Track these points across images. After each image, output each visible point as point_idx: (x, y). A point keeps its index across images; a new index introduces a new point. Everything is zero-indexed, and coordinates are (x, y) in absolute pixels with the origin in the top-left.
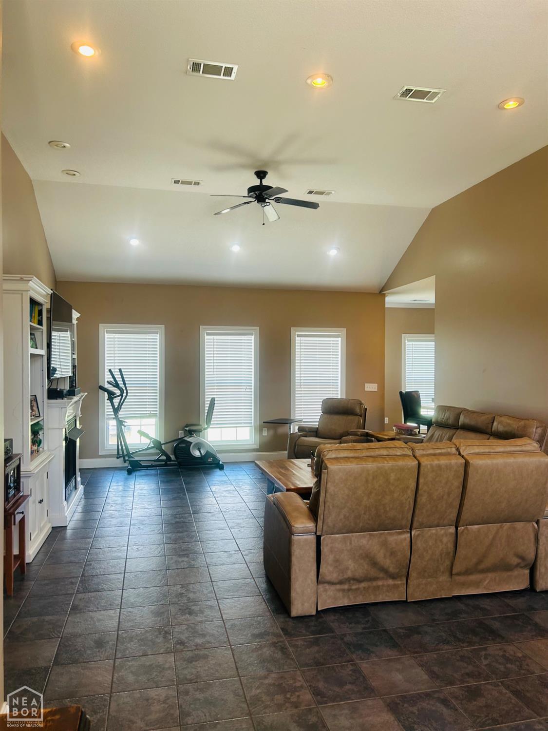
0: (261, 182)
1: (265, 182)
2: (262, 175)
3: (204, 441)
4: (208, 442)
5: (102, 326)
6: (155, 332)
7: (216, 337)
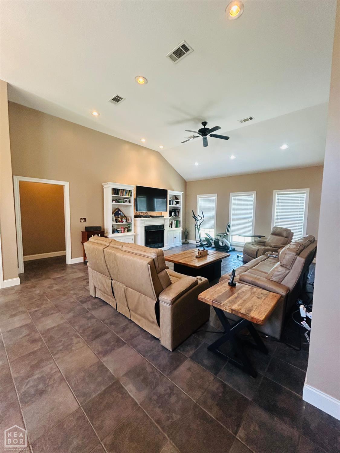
0: (204, 127)
1: (206, 127)
2: (204, 124)
3: (225, 240)
4: (226, 241)
5: (198, 196)
6: (214, 197)
7: (237, 197)
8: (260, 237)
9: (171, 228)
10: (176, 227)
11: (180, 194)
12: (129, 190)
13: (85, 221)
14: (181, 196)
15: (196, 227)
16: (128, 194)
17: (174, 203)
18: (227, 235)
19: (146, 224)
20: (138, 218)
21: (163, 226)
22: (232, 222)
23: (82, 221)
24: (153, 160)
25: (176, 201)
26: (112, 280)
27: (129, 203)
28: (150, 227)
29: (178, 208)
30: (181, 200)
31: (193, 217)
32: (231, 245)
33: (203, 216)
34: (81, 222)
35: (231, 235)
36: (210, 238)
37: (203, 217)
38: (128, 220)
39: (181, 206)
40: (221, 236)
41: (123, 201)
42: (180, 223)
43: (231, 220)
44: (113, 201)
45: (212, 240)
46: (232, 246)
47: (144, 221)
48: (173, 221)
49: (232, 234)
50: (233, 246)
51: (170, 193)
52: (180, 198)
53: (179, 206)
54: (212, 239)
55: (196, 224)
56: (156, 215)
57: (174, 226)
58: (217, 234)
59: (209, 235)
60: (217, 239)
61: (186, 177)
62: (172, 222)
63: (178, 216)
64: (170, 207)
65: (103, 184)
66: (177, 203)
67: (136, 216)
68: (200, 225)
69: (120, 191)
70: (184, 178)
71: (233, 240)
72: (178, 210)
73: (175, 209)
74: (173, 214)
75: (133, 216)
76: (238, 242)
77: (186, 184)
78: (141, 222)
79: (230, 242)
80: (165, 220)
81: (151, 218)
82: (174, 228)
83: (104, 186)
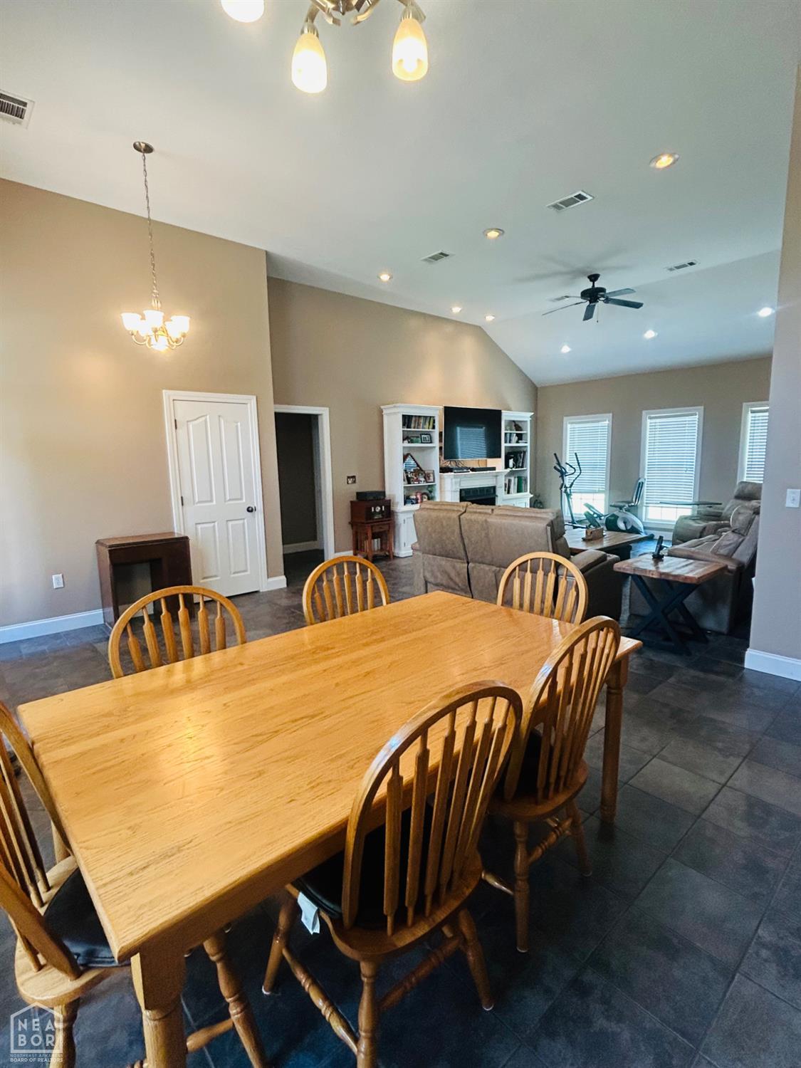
0: (592, 284)
2: (593, 279)
3: (631, 516)
4: (635, 518)
5: (565, 418)
6: (606, 421)
7: (658, 420)
8: (711, 505)
9: (508, 493)
10: (519, 491)
11: (525, 417)
12: (430, 417)
13: (354, 482)
14: (529, 423)
15: (563, 489)
16: (427, 423)
17: (515, 438)
18: (636, 506)
19: (462, 485)
20: (447, 472)
21: (494, 488)
22: (647, 476)
23: (350, 482)
24: (468, 345)
25: (517, 435)
26: (468, 563)
27: (431, 443)
28: (469, 492)
29: (522, 449)
30: (528, 431)
31: (555, 468)
32: (645, 528)
33: (579, 465)
34: (348, 483)
35: (645, 505)
36: (595, 513)
37: (577, 469)
38: (429, 477)
39: (528, 445)
40: (621, 508)
41: (419, 439)
42: (526, 483)
43: (646, 472)
44: (404, 440)
45: (601, 519)
46: (647, 531)
47: (459, 480)
48: (512, 478)
49: (647, 503)
50: (650, 528)
51: (506, 416)
52: (527, 426)
53: (525, 445)
54: (600, 516)
55: (562, 484)
56: (478, 467)
57: (514, 489)
58: (613, 504)
59: (593, 508)
60: (613, 515)
61: (538, 377)
62: (510, 481)
63: (522, 467)
64: (505, 447)
65: (382, 407)
66: (520, 437)
67: (443, 470)
68: (571, 486)
69: (414, 419)
70: (532, 379)
71: (649, 517)
72: (522, 455)
73: (515, 452)
74: (511, 462)
75: (437, 470)
76: (661, 520)
77: (536, 394)
78: (454, 480)
79: (644, 520)
80: (497, 476)
81: (471, 472)
82: (514, 494)
83: (385, 412)
